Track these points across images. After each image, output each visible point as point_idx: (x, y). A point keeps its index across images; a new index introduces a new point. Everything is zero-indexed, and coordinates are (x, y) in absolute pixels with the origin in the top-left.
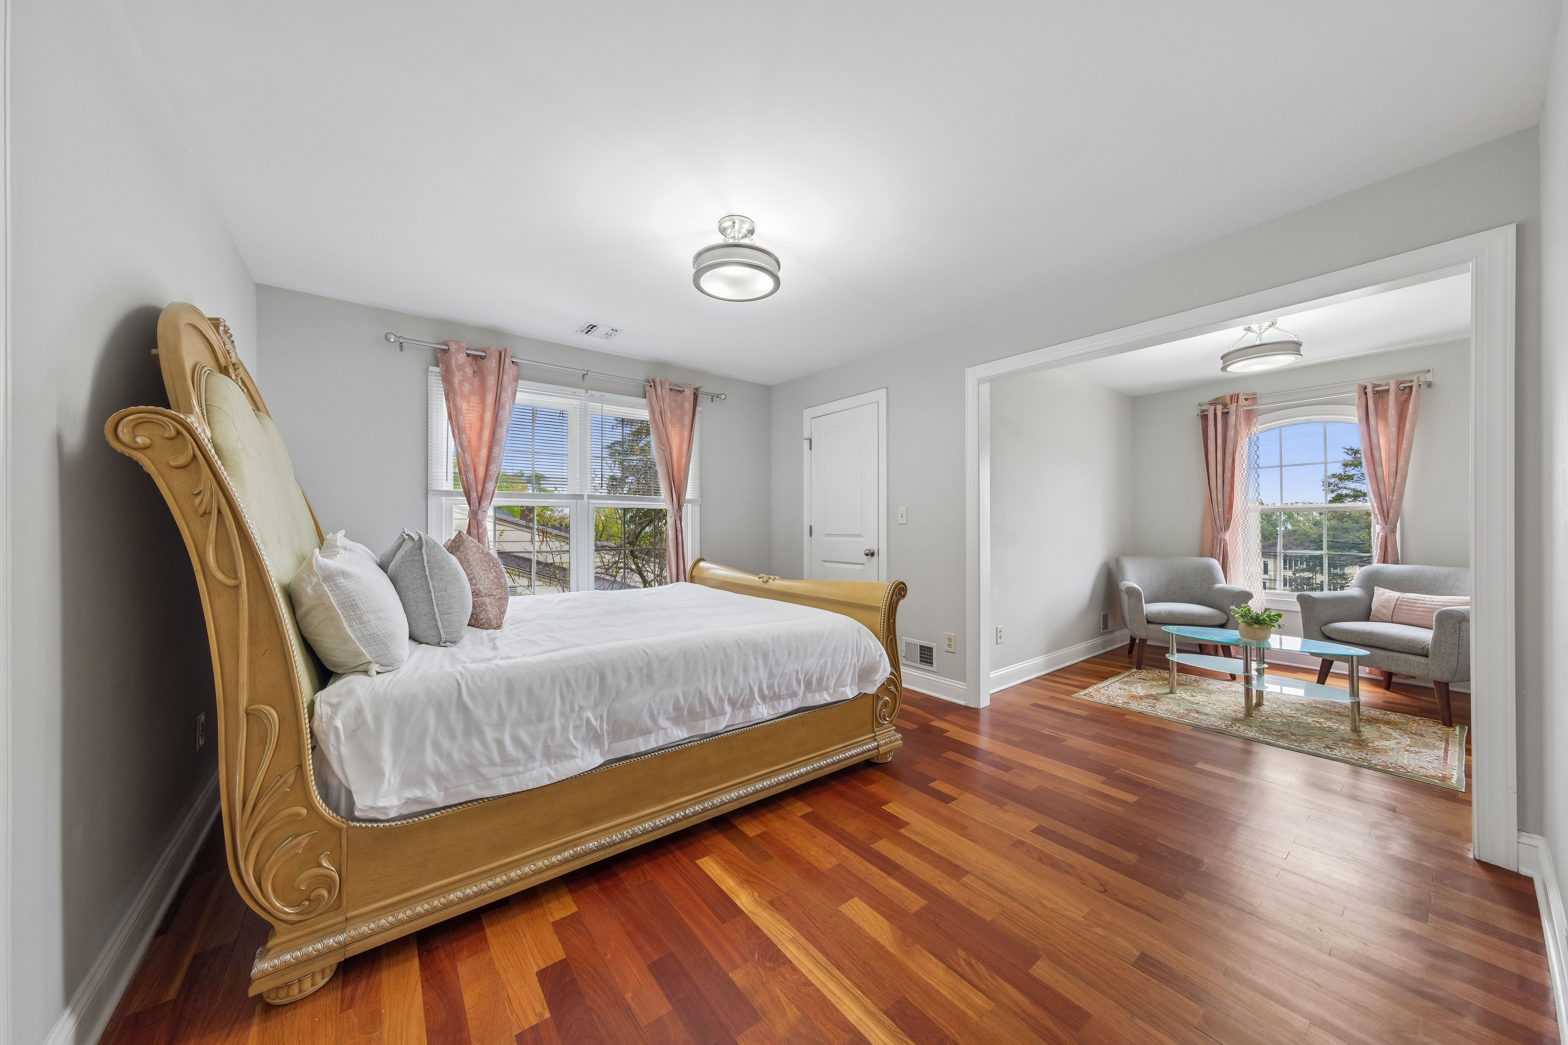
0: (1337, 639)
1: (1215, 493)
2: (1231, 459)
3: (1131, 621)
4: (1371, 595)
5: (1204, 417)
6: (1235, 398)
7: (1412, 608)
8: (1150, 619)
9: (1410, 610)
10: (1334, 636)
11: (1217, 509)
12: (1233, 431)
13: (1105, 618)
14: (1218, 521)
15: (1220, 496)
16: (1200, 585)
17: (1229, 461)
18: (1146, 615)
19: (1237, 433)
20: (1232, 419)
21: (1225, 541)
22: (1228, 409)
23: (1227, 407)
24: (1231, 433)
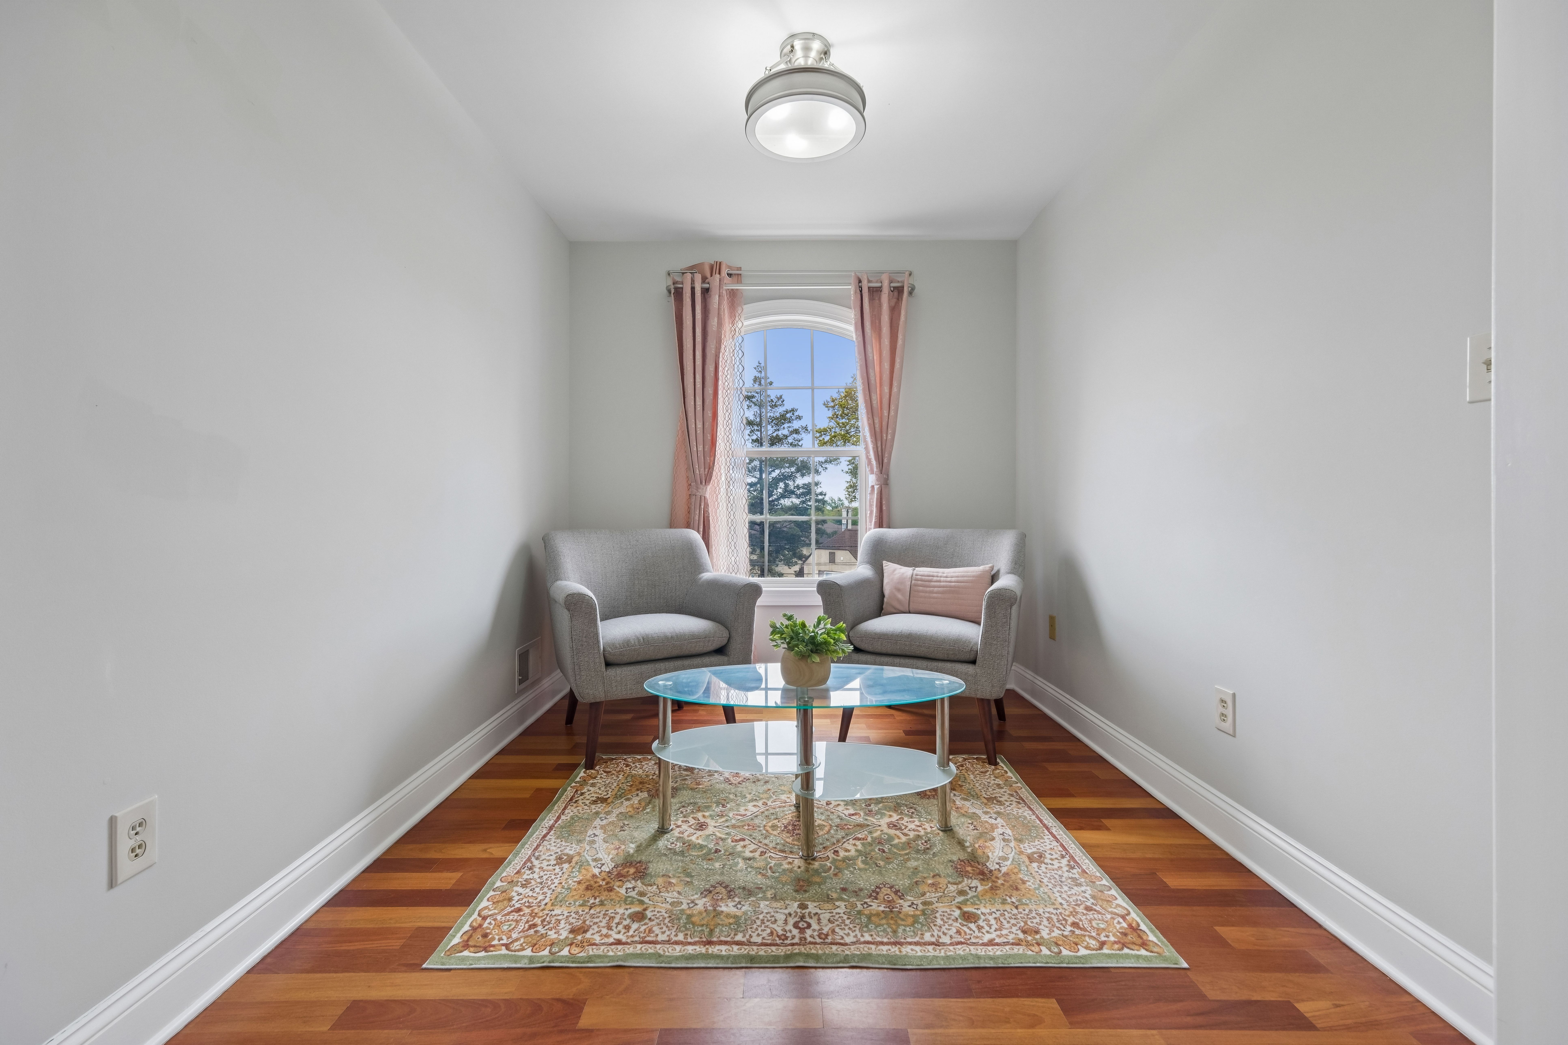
0: (869, 650)
1: (693, 421)
2: (714, 365)
3: (577, 667)
4: (880, 572)
5: (678, 294)
6: (716, 268)
7: (928, 589)
8: (611, 659)
9: (926, 592)
10: (866, 646)
11: (695, 447)
12: (716, 319)
13: (524, 658)
14: (697, 467)
15: (700, 425)
16: (678, 578)
17: (710, 368)
18: (604, 650)
19: (720, 324)
20: (715, 300)
21: (706, 501)
22: (708, 283)
23: (707, 281)
24: (713, 322)
